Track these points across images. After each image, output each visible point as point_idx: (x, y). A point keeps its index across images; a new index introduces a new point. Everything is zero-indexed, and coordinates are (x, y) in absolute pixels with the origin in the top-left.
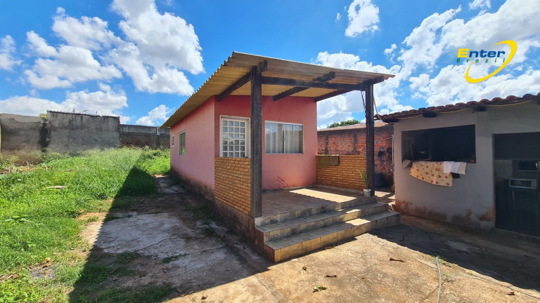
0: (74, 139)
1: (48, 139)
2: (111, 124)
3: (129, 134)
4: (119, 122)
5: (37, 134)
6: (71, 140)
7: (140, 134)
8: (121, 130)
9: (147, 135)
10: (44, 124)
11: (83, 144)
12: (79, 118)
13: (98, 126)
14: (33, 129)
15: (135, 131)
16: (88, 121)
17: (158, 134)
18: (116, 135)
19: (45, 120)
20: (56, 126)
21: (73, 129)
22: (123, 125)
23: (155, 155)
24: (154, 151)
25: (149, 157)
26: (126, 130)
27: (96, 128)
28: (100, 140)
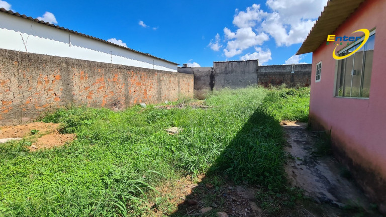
0: (227, 81)
1: (214, 82)
2: (252, 67)
3: (265, 75)
4: (258, 64)
5: (209, 79)
6: (226, 82)
7: (275, 74)
8: (259, 71)
9: (282, 74)
10: (212, 72)
11: (233, 85)
12: (230, 65)
13: (242, 69)
14: (207, 75)
15: (270, 71)
16: (236, 66)
17: (293, 72)
18: (255, 76)
19: (213, 69)
20: (218, 72)
21: (227, 74)
22: (261, 67)
23: (288, 93)
24: (288, 90)
25: (282, 96)
26: (263, 71)
27: (241, 71)
28: (243, 81)
